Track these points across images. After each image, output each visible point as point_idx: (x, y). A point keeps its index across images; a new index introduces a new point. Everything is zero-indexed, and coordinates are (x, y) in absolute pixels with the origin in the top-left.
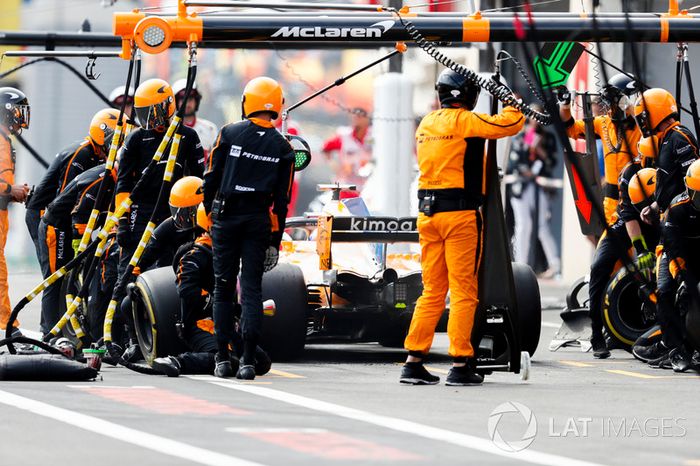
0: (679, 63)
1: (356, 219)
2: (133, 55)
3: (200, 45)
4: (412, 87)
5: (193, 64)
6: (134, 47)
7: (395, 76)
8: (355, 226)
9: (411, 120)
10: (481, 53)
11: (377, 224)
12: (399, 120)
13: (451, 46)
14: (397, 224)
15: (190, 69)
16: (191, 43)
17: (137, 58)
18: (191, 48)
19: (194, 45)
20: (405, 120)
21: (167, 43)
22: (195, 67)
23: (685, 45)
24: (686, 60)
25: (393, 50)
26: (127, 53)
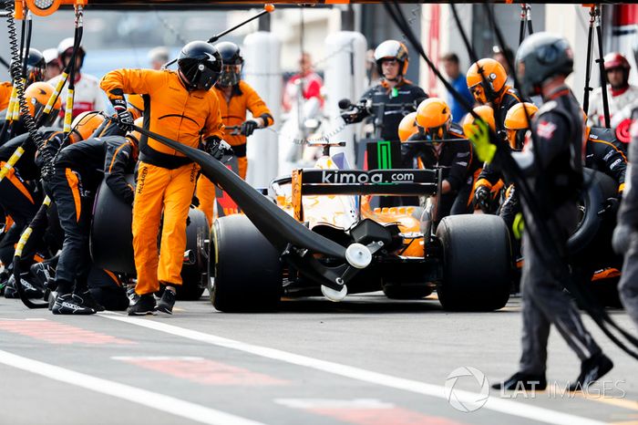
0: (522, 22)
1: (327, 173)
2: (25, 15)
3: (86, 8)
4: (280, 45)
5: (80, 25)
6: (26, 8)
7: (263, 35)
8: (326, 179)
9: (279, 74)
10: (343, 13)
11: (348, 177)
12: (268, 75)
13: (315, 7)
14: (367, 176)
15: (76, 29)
16: (77, 6)
17: (29, 18)
18: (77, 11)
19: (80, 8)
20: (274, 75)
21: (56, 6)
22: (81, 28)
23: (528, 5)
24: (529, 19)
25: (263, 11)
26: (19, 14)
